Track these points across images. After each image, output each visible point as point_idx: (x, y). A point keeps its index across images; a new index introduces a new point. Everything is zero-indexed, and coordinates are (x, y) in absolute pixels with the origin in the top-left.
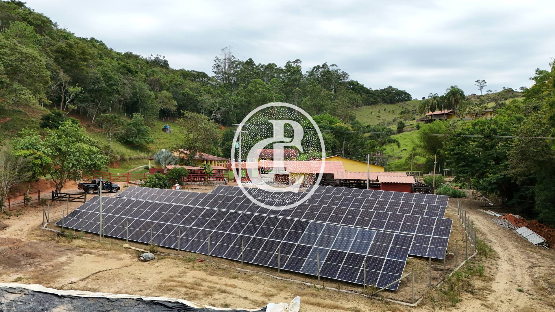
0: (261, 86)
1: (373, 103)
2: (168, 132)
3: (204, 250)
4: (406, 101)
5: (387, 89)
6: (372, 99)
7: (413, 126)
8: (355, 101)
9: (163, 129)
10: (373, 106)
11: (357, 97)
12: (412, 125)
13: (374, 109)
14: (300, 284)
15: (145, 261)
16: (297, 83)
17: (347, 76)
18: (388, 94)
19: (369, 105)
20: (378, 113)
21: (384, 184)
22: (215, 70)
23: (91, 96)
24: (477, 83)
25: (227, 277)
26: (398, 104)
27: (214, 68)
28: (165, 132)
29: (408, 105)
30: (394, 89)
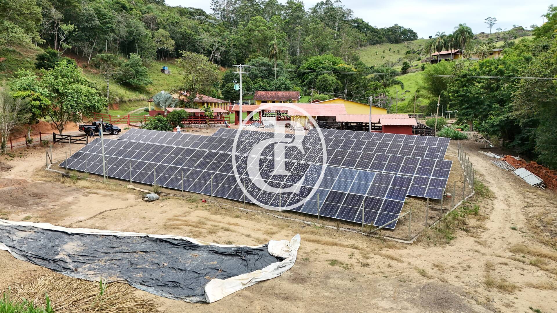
0: (261, 24)
1: (378, 43)
2: (167, 73)
3: (207, 191)
4: (412, 40)
5: (393, 27)
6: (376, 38)
7: (418, 67)
8: (360, 40)
9: (162, 70)
10: (378, 45)
11: (362, 36)
12: (417, 65)
13: (379, 49)
14: (300, 223)
15: (149, 201)
16: (300, 21)
17: (352, 13)
18: (394, 32)
19: (374, 44)
20: (383, 53)
21: (386, 126)
22: (213, 7)
23: (86, 35)
24: (487, 21)
25: (230, 216)
26: (403, 44)
27: (212, 5)
28: (164, 73)
29: (414, 45)
30: (400, 27)
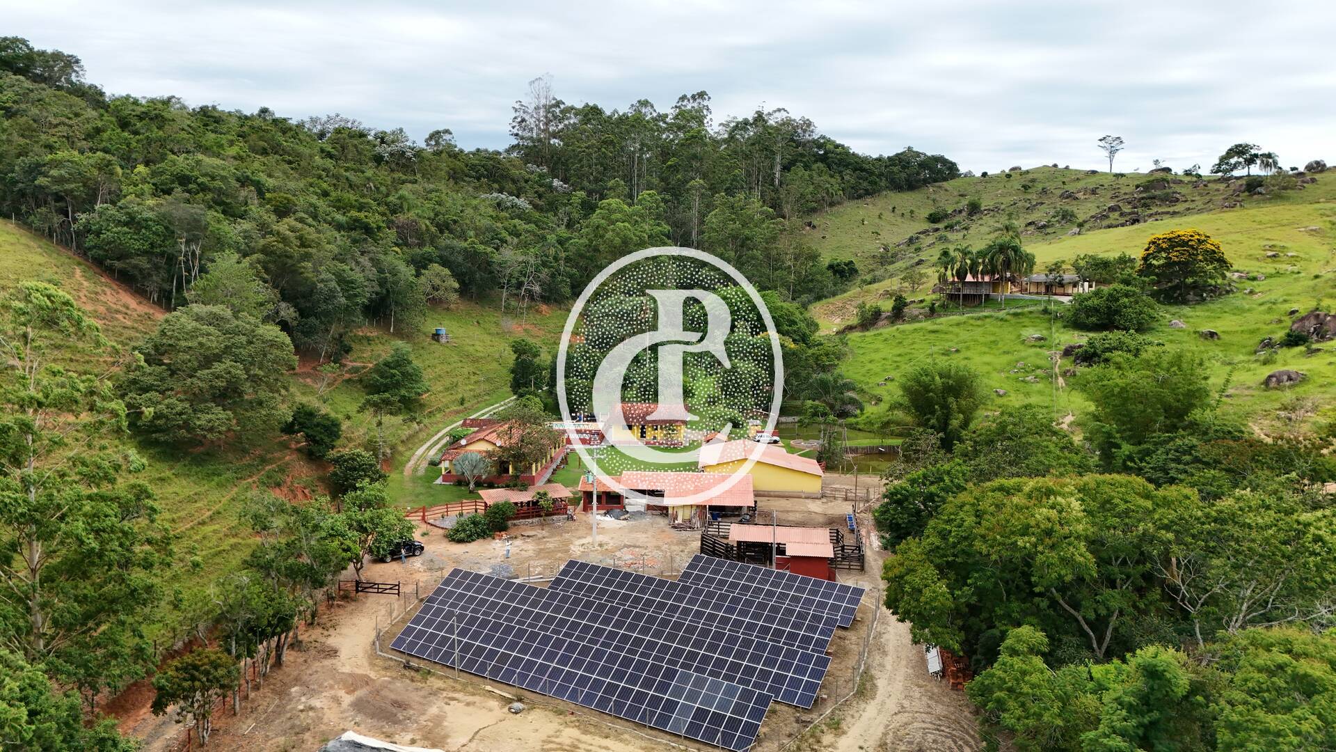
1: (868, 193)
2: (443, 340)
3: (573, 696)
4: (945, 179)
5: (902, 154)
6: (865, 184)
7: (924, 304)
8: (828, 193)
9: (434, 335)
10: (869, 200)
11: (832, 183)
12: (922, 301)
13: (867, 210)
14: (666, 744)
15: (516, 713)
16: (698, 165)
17: (812, 128)
18: (904, 167)
19: (859, 197)
20: (877, 220)
21: (795, 559)
22: (515, 131)
24: (1102, 143)
26: (924, 190)
27: (513, 127)
28: (438, 341)
29: (946, 197)
30: (918, 154)
